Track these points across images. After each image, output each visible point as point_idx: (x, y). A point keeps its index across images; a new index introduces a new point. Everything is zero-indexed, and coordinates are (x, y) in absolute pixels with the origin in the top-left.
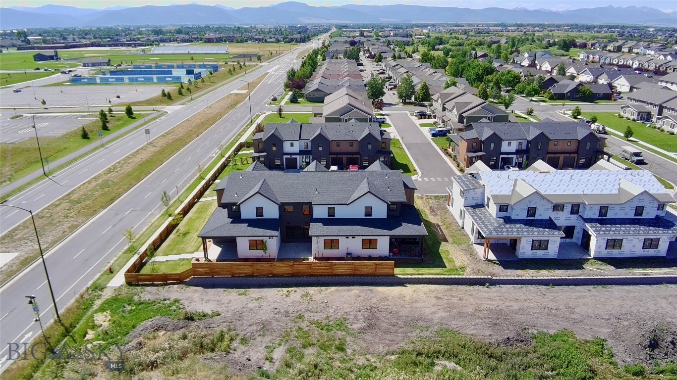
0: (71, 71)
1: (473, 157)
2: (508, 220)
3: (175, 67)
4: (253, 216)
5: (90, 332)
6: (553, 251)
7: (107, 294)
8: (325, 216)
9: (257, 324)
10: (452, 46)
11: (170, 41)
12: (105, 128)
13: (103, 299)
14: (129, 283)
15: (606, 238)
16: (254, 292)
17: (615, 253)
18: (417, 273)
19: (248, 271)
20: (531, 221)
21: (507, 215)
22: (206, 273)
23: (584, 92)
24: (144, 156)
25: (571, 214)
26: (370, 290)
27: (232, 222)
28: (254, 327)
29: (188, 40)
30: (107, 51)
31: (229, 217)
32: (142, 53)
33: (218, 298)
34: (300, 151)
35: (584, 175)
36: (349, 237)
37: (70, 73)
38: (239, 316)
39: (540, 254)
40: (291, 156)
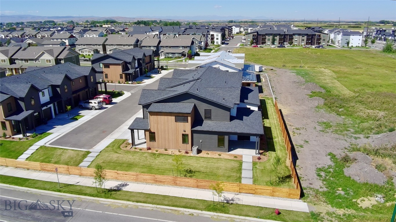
40: (47, 107)
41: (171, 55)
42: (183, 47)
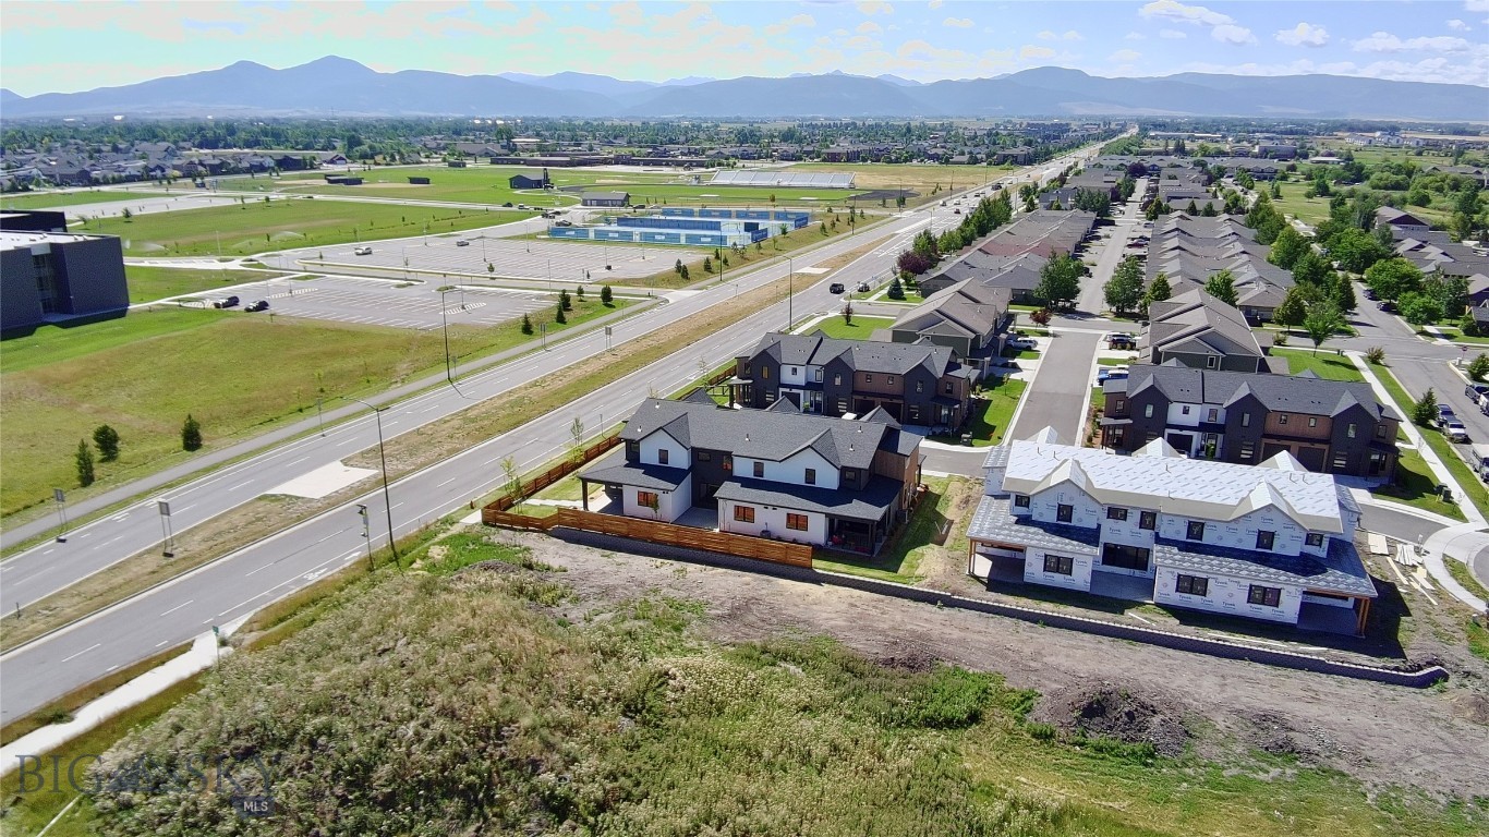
0: (558, 213)
1: (1109, 426)
2: (1024, 520)
3: (734, 214)
4: (655, 461)
5: (418, 561)
6: (1081, 578)
7: (455, 530)
8: (750, 474)
9: (599, 586)
10: (1375, 187)
11: (760, 158)
12: (561, 319)
13: (449, 533)
14: (486, 523)
15: (1176, 572)
16: (621, 557)
17: (1195, 601)
18: (846, 570)
21: (1025, 512)
22: (573, 524)
24: (590, 369)
25: (1140, 527)
26: (768, 580)
27: (626, 466)
28: (594, 590)
29: (793, 156)
30: (638, 174)
31: (627, 459)
32: (695, 182)
33: (575, 555)
34: (806, 382)
35: (1231, 472)
36: (769, 507)
37: (557, 216)
38: (585, 576)
39: (1058, 579)
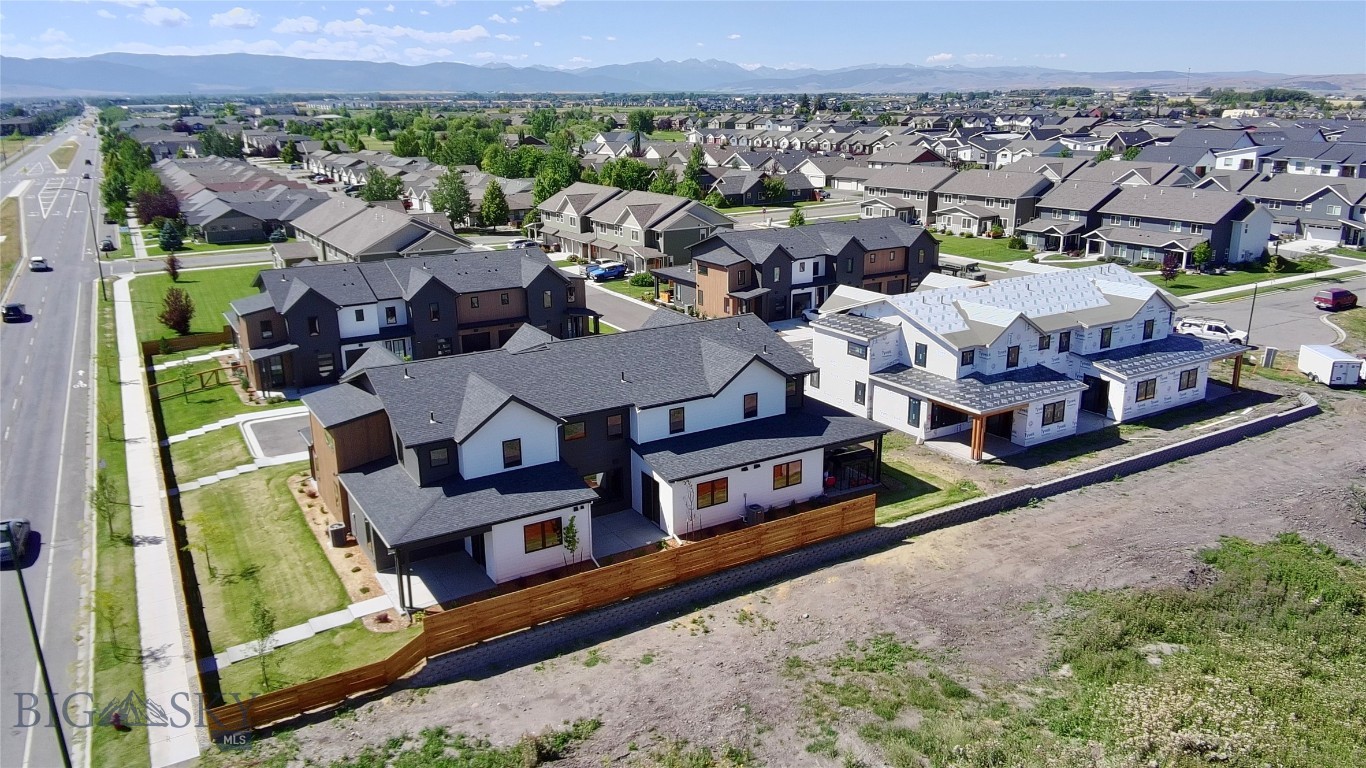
2: (982, 378)
4: (496, 466)
6: (1070, 421)
8: (666, 432)
9: (723, 709)
15: (1136, 380)
16: (617, 649)
19: (572, 600)
20: (1017, 373)
21: (974, 371)
22: (463, 639)
23: (775, 189)
25: (1060, 351)
26: (856, 568)
27: (442, 496)
28: (728, 719)
31: (429, 485)
34: (381, 329)
36: (749, 467)
39: (1060, 429)
40: (361, 345)
41: (1124, 254)
42: (1185, 224)
